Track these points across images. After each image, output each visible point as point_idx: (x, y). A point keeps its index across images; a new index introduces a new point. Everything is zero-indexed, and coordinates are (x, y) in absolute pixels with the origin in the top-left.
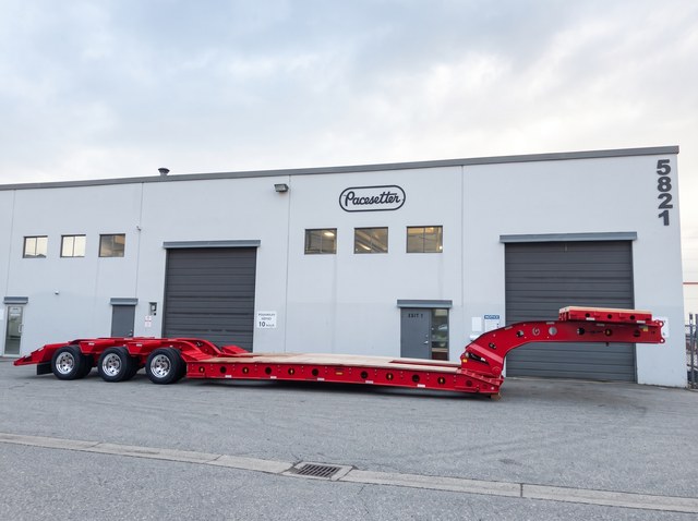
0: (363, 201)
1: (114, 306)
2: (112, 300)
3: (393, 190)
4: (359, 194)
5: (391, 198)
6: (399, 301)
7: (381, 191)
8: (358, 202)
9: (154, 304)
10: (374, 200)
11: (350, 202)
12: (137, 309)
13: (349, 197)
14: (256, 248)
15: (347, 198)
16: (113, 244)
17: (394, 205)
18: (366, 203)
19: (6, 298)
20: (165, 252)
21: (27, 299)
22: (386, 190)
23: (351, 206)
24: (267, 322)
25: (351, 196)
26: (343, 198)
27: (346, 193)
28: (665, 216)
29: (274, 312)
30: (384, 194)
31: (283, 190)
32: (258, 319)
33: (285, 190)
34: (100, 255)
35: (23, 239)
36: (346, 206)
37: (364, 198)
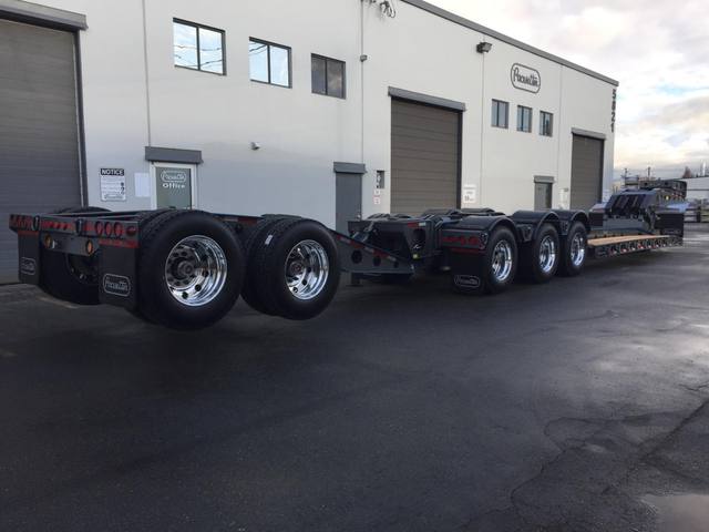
1: (337, 173)
2: (335, 164)
3: (535, 75)
4: (521, 72)
5: (535, 83)
6: (536, 177)
7: (530, 73)
8: (520, 79)
9: (381, 173)
11: (516, 77)
12: (365, 178)
14: (462, 111)
15: (515, 73)
17: (535, 89)
20: (390, 101)
21: (199, 153)
24: (470, 196)
25: (517, 72)
26: (513, 73)
27: (514, 68)
28: (612, 125)
29: (475, 187)
30: (532, 76)
32: (464, 193)
33: (481, 48)
34: (312, 90)
36: (514, 81)
37: (523, 77)
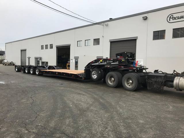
0: (177, 18)
2: (97, 57)
4: (175, 16)
8: (176, 19)
9: (107, 58)
10: (182, 17)
11: (171, 19)
13: (171, 17)
14: (136, 39)
15: (170, 18)
16: (97, 41)
18: (178, 19)
19: (75, 57)
20: (110, 43)
21: (78, 57)
24: (140, 63)
25: (172, 17)
26: (169, 18)
27: (170, 16)
29: (142, 60)
31: (145, 19)
34: (94, 45)
35: (77, 42)
36: (170, 21)
37: (177, 17)
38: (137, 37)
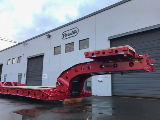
1: (19, 75)
2: (19, 74)
3: (75, 29)
4: (67, 33)
5: (75, 32)
7: (72, 30)
9: (25, 74)
10: (71, 34)
11: (64, 36)
12: (22, 75)
15: (64, 35)
17: (76, 34)
18: (68, 35)
19: (4, 75)
21: (7, 75)
22: (73, 30)
23: (65, 37)
24: (45, 78)
27: (63, 34)
30: (73, 31)
32: (43, 77)
33: (49, 36)
34: (18, 62)
35: (7, 61)
36: (63, 37)
37: (68, 34)
38: (44, 53)
